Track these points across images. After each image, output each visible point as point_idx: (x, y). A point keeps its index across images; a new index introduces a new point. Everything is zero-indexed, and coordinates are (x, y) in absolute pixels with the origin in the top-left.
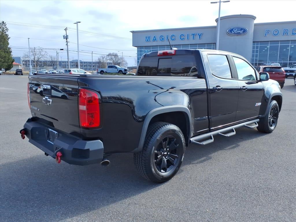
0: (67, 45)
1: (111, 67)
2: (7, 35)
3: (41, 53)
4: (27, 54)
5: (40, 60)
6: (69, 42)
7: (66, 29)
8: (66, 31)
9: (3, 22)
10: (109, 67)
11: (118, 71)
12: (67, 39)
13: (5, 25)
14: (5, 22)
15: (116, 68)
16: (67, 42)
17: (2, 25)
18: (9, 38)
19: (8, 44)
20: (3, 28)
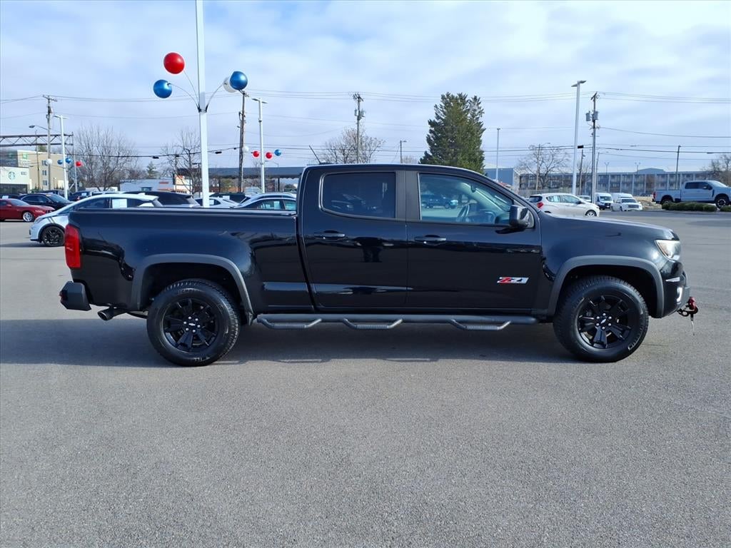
0: (594, 134)
1: (696, 185)
2: (480, 125)
3: (555, 157)
4: (524, 160)
5: (552, 173)
6: (598, 128)
7: (594, 96)
8: (594, 101)
9: (475, 98)
10: (689, 186)
11: (715, 196)
12: (594, 121)
13: (478, 104)
14: (478, 98)
15: (709, 187)
16: (594, 127)
17: (472, 105)
18: (484, 130)
19: (479, 142)
20: (475, 110)
